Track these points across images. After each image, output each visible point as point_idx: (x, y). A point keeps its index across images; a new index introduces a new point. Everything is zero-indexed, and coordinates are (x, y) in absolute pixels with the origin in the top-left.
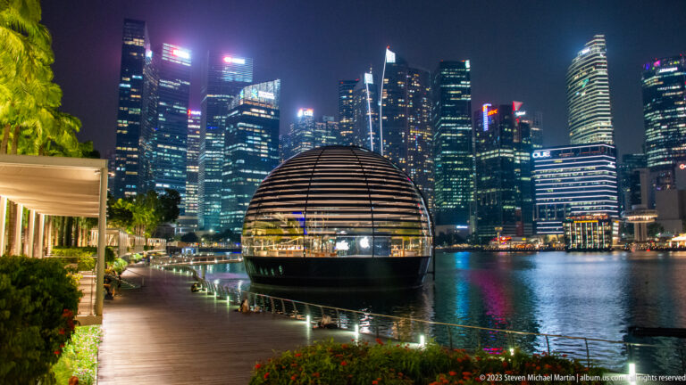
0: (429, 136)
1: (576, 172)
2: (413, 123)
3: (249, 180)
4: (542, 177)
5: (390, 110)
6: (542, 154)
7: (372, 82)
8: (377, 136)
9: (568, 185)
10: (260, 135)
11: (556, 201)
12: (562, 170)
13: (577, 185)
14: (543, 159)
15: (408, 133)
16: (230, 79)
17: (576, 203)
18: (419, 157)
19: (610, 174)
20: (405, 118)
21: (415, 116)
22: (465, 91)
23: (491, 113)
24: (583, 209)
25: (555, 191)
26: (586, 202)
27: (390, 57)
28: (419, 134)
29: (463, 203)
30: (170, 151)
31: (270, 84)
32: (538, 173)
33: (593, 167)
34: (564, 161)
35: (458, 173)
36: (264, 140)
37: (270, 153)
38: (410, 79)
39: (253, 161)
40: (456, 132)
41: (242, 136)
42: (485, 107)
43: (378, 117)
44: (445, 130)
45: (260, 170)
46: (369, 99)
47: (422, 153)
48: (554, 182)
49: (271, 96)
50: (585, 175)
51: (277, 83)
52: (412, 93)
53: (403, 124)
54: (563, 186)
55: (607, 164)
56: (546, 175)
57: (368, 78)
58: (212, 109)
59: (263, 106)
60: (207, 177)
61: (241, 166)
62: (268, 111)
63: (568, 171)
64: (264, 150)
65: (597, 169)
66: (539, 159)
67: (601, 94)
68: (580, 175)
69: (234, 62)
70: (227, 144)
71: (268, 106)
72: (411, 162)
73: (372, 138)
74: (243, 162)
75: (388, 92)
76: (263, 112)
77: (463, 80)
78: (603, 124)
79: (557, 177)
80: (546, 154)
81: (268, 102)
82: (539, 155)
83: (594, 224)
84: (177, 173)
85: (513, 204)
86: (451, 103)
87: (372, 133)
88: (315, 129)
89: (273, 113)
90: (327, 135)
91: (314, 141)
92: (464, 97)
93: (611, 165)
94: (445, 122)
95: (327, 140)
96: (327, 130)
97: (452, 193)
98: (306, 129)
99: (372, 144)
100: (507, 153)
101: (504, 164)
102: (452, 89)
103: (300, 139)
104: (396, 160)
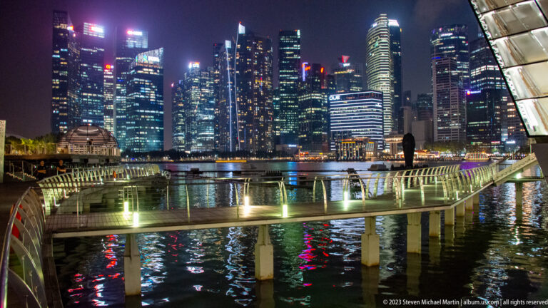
0: (269, 84)
1: (355, 110)
2: (258, 76)
3: (143, 117)
4: (335, 113)
5: (242, 66)
6: (335, 97)
7: (230, 47)
8: (233, 84)
9: (350, 118)
10: (150, 86)
11: (343, 128)
12: (347, 108)
13: (356, 118)
14: (336, 100)
15: (253, 82)
16: (132, 46)
17: (355, 130)
18: (261, 99)
19: (377, 111)
20: (252, 72)
21: (259, 70)
22: (296, 52)
23: (307, 68)
24: (359, 134)
25: (342, 122)
26: (360, 129)
27: (241, 29)
28: (261, 83)
29: (294, 129)
30: (91, 97)
31: (157, 51)
32: (332, 110)
33: (366, 106)
34: (348, 102)
35: (291, 109)
36: (153, 89)
37: (157, 98)
38: (255, 45)
39: (146, 104)
40: (290, 80)
41: (137, 88)
42: (304, 64)
43: (233, 71)
44: (282, 79)
45: (150, 110)
46: (228, 59)
47: (264, 96)
48: (342, 116)
49: (157, 60)
50: (361, 111)
51: (161, 50)
52: (257, 55)
53: (251, 77)
54: (348, 119)
55: (374, 104)
56: (337, 112)
57: (228, 44)
59: (152, 66)
60: (118, 114)
61: (137, 108)
62: (156, 70)
63: (351, 109)
64: (153, 96)
65: (369, 107)
66: (333, 101)
67: (383, 55)
68: (357, 112)
69: (135, 34)
70: (128, 92)
71: (156, 67)
72: (256, 102)
73: (230, 86)
74: (138, 105)
75: (240, 54)
76: (151, 70)
77: (296, 44)
78: (384, 76)
79: (344, 112)
80: (338, 97)
81: (156, 64)
82: (333, 98)
83: (353, 144)
84: (97, 112)
85: (320, 131)
86: (286, 60)
87: (229, 82)
88: (201, 76)
89: (158, 71)
90: (210, 80)
91: (201, 86)
92: (295, 57)
93: (378, 105)
94: (282, 73)
95: (211, 85)
96: (210, 77)
97: (287, 123)
98: (195, 77)
99: (230, 90)
100: (317, 96)
101: (315, 103)
102: (288, 50)
103: (190, 84)
104: (245, 101)
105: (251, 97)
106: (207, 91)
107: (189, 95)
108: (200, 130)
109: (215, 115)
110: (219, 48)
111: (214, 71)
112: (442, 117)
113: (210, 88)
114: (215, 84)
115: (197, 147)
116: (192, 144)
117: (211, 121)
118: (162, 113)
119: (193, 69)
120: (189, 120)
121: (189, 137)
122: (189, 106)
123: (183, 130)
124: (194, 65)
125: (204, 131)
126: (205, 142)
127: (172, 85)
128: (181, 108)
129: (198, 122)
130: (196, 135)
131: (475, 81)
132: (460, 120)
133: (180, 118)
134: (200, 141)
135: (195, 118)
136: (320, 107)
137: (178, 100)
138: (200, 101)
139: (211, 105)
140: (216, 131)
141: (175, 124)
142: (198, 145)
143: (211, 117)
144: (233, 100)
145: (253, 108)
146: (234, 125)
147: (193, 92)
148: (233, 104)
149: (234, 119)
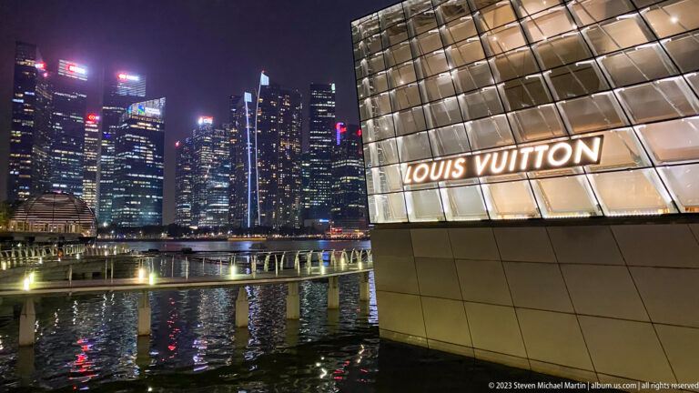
0: (297, 147)
2: (284, 136)
3: (136, 182)
5: (264, 125)
7: (250, 101)
8: (253, 146)
10: (146, 145)
15: (278, 144)
16: (125, 93)
18: (288, 164)
20: (277, 132)
21: (285, 130)
22: (330, 109)
23: (343, 130)
27: (265, 80)
28: (288, 145)
29: (326, 201)
30: (66, 156)
31: (156, 102)
35: (323, 177)
36: (151, 149)
37: (155, 160)
38: (281, 99)
39: (140, 166)
40: (323, 143)
41: (129, 146)
43: (254, 130)
44: (313, 142)
45: (145, 174)
46: (247, 115)
47: (291, 161)
49: (157, 112)
51: (162, 100)
52: (283, 112)
53: (277, 139)
57: (248, 97)
58: (109, 120)
59: (150, 120)
60: (102, 178)
61: (128, 171)
62: (154, 125)
64: (150, 157)
69: (129, 79)
70: (117, 151)
71: (154, 121)
72: (281, 168)
73: (249, 148)
74: (130, 167)
75: (262, 110)
76: (149, 125)
77: (330, 100)
81: (154, 117)
84: (74, 175)
85: (357, 203)
86: (318, 119)
87: (249, 144)
88: (214, 134)
89: (158, 126)
90: (225, 140)
91: (213, 145)
92: (329, 115)
94: (313, 135)
95: (226, 145)
96: (225, 135)
97: (318, 193)
98: (207, 135)
99: (249, 153)
100: (354, 163)
101: (351, 171)
102: (320, 108)
103: (200, 144)
104: (267, 166)
105: (275, 161)
106: (221, 153)
107: (198, 157)
108: (211, 200)
109: (230, 182)
110: (237, 101)
111: (231, 128)
113: (225, 149)
114: (231, 144)
115: (206, 220)
116: (200, 217)
117: (225, 189)
118: (162, 178)
119: (203, 126)
120: (197, 188)
121: (196, 209)
122: (198, 171)
123: (189, 200)
124: (204, 121)
125: (216, 202)
126: (217, 216)
127: (177, 144)
128: (188, 172)
129: (209, 191)
130: (205, 206)
133: (187, 185)
134: (210, 214)
135: (205, 185)
136: (357, 175)
137: (184, 163)
138: (212, 165)
139: (226, 170)
140: (231, 203)
141: (179, 192)
142: (208, 219)
143: (225, 185)
144: (253, 164)
145: (278, 176)
146: (254, 195)
147: (204, 154)
148: (253, 171)
149: (254, 188)
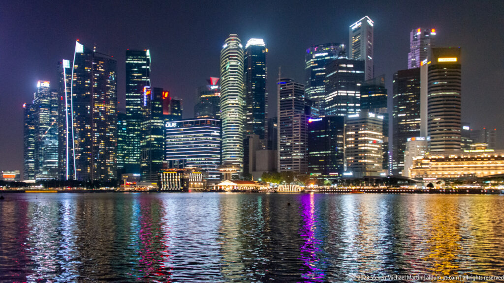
0: (111, 109)
1: (191, 138)
2: (98, 99)
4: (171, 141)
5: (79, 89)
6: (171, 124)
8: (70, 108)
9: (186, 147)
11: (179, 157)
12: (182, 136)
13: (191, 147)
14: (173, 128)
15: (93, 106)
17: (190, 159)
18: (102, 124)
19: (214, 140)
20: (91, 95)
21: (99, 93)
22: (144, 74)
23: (149, 93)
24: (194, 163)
25: (177, 151)
26: (196, 159)
27: (79, 48)
28: (102, 107)
32: (169, 138)
33: (201, 134)
34: (184, 130)
38: (95, 65)
44: (128, 103)
47: (105, 121)
48: (178, 144)
50: (196, 140)
52: (97, 77)
53: (90, 100)
54: (183, 147)
55: (210, 132)
56: (173, 140)
57: (66, 64)
63: (186, 137)
65: (204, 136)
66: (169, 128)
67: (232, 79)
68: (193, 140)
72: (95, 128)
75: (78, 76)
77: (144, 65)
78: (233, 101)
79: (180, 141)
80: (174, 124)
82: (169, 125)
83: (175, 174)
85: (161, 159)
86: (134, 82)
87: (67, 106)
88: (50, 97)
91: (51, 107)
92: (143, 79)
93: (215, 133)
94: (129, 97)
98: (44, 98)
99: (68, 114)
100: (158, 123)
101: (155, 130)
102: (135, 72)
103: (39, 106)
104: (83, 126)
105: (89, 122)
107: (37, 118)
108: (46, 156)
112: (285, 146)
115: (42, 175)
119: (41, 89)
124: (42, 85)
125: (50, 158)
126: (50, 170)
127: (24, 105)
129: (45, 148)
130: (43, 162)
131: (328, 108)
132: (302, 149)
133: (32, 142)
134: (46, 169)
135: (43, 143)
136: (161, 134)
138: (50, 125)
141: (26, 149)
142: (44, 173)
144: (70, 125)
145: (93, 135)
146: (70, 152)
147: (42, 115)
148: (70, 130)
149: (71, 146)
